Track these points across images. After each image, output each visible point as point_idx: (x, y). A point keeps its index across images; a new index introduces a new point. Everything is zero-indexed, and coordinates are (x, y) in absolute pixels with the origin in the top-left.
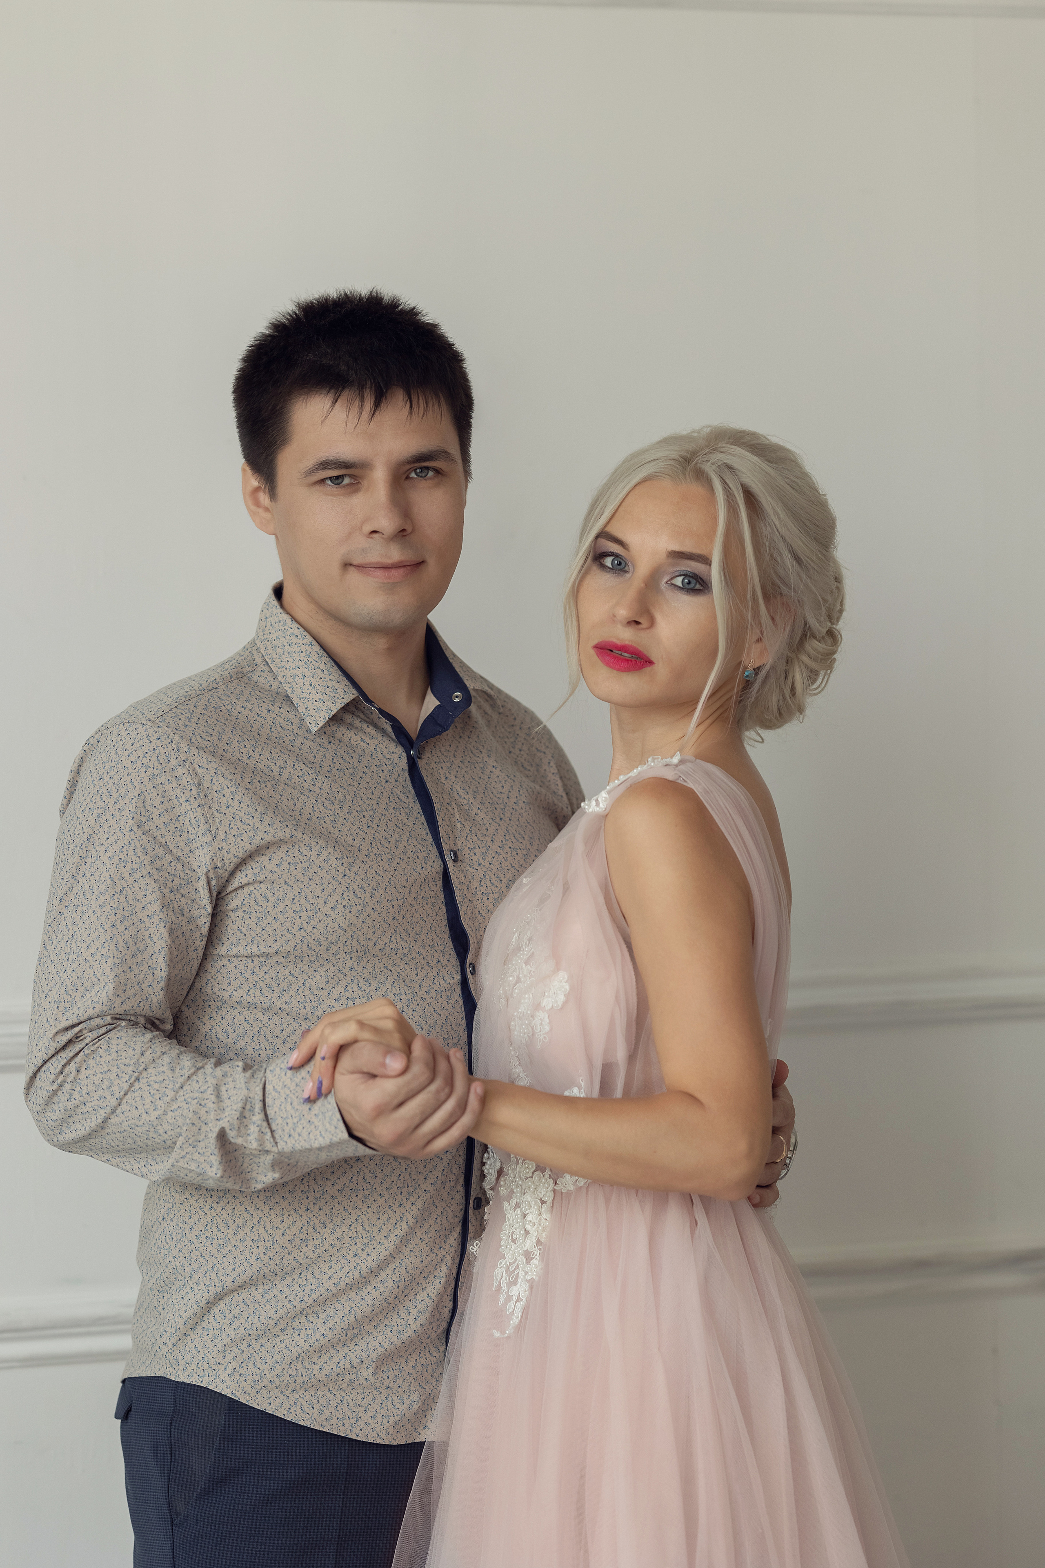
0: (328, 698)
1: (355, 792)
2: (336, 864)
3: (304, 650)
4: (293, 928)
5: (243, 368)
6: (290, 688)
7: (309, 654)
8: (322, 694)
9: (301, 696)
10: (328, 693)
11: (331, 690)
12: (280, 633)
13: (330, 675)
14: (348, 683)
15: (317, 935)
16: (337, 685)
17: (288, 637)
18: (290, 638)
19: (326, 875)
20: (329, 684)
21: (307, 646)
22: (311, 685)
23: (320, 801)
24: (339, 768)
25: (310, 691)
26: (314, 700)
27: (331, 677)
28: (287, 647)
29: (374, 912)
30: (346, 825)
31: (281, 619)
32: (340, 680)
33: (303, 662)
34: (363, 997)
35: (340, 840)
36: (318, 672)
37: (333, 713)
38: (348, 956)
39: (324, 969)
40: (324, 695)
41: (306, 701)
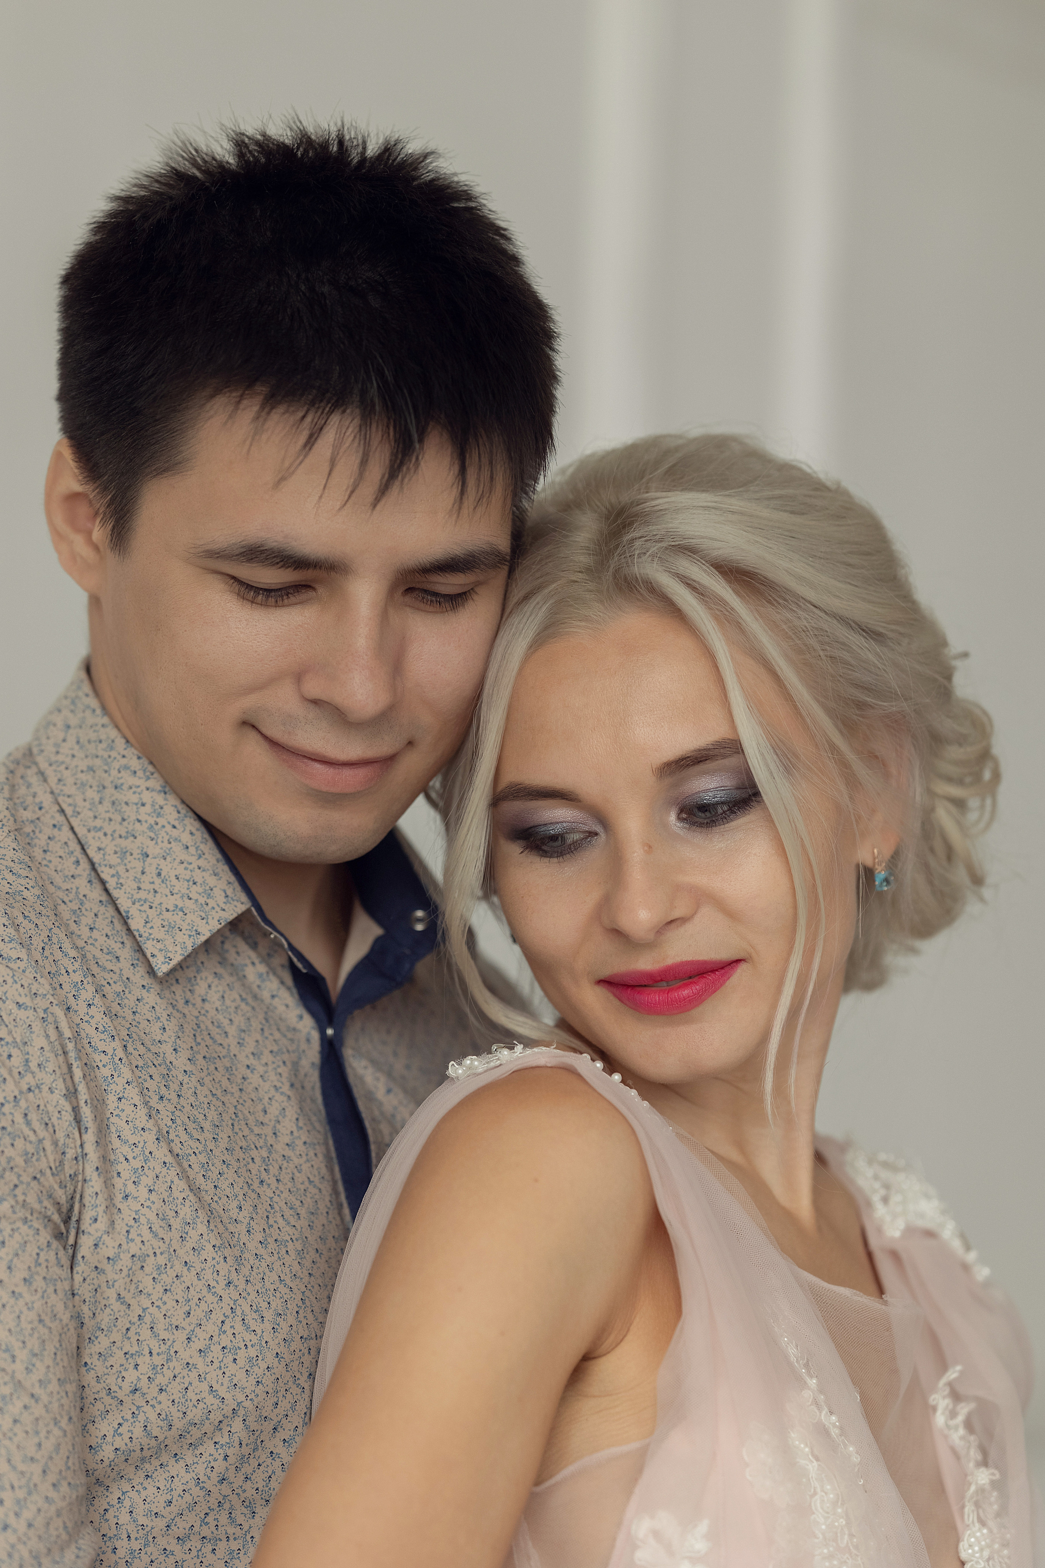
0: (194, 906)
1: (235, 1107)
2: (213, 1259)
4: (120, 1388)
6: (113, 876)
7: (158, 812)
8: (182, 897)
9: (136, 896)
10: (193, 895)
11: (201, 890)
12: (98, 762)
13: (200, 857)
14: (232, 879)
15: (165, 1405)
16: (212, 881)
17: (114, 773)
18: (120, 775)
19: (196, 1282)
20: (198, 876)
21: (154, 794)
22: (159, 874)
23: (179, 1122)
24: (208, 1056)
25: (157, 887)
26: (164, 906)
27: (201, 862)
28: (110, 790)
29: (279, 1361)
30: (225, 1176)
31: (103, 737)
32: (219, 870)
33: (145, 826)
34: (235, 1539)
35: (217, 1207)
36: (177, 848)
37: (203, 939)
38: (220, 1451)
39: (167, 1474)
40: (185, 899)
41: (146, 907)
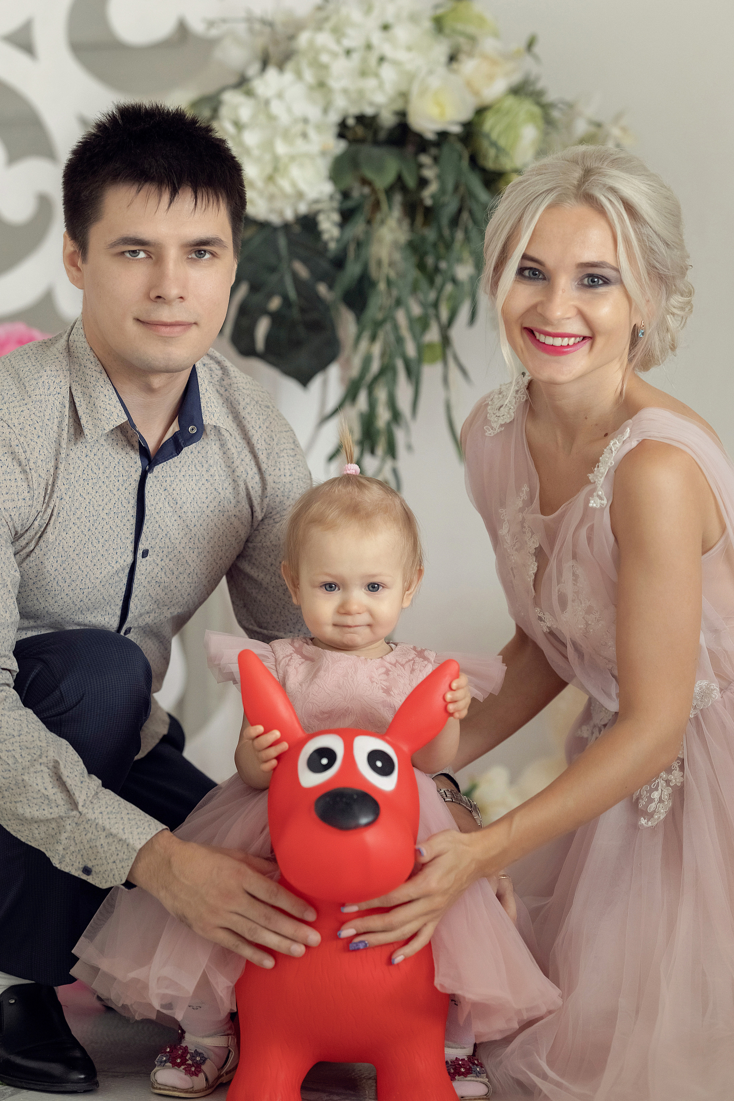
0: (105, 419)
3: (94, 376)
5: (71, 159)
6: (79, 401)
7: (97, 380)
9: (85, 411)
10: (105, 414)
11: (108, 413)
12: (80, 355)
13: (110, 400)
14: (121, 409)
16: (113, 409)
18: (87, 362)
20: (108, 407)
25: (93, 409)
28: (83, 368)
31: (83, 346)
32: (117, 406)
36: (102, 395)
40: (102, 415)
41: (88, 416)
